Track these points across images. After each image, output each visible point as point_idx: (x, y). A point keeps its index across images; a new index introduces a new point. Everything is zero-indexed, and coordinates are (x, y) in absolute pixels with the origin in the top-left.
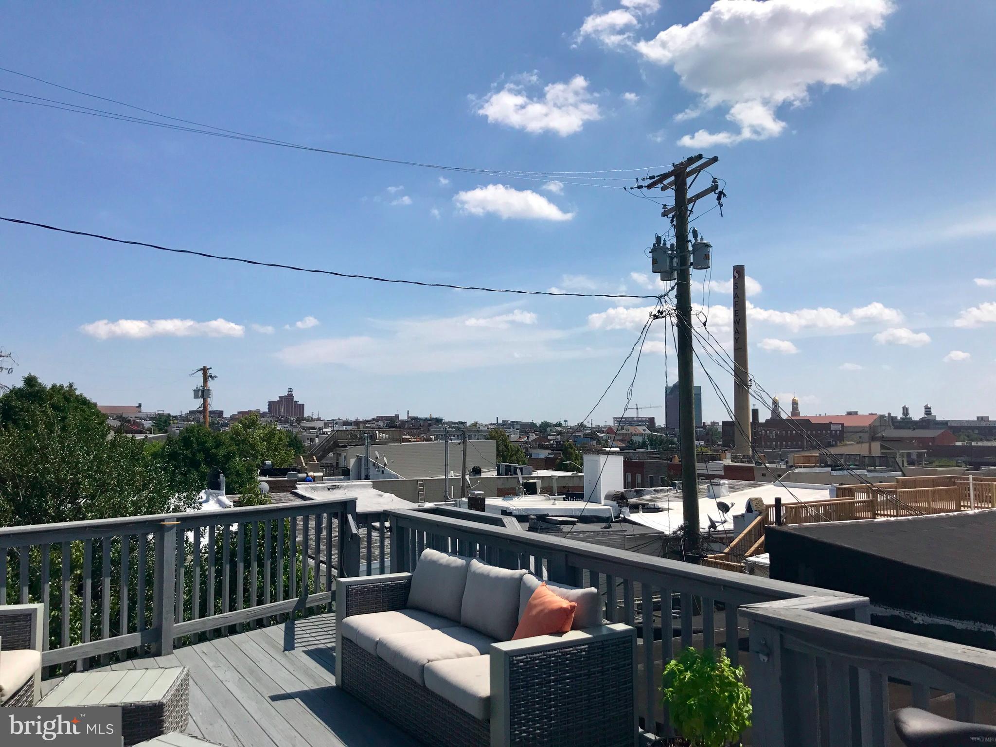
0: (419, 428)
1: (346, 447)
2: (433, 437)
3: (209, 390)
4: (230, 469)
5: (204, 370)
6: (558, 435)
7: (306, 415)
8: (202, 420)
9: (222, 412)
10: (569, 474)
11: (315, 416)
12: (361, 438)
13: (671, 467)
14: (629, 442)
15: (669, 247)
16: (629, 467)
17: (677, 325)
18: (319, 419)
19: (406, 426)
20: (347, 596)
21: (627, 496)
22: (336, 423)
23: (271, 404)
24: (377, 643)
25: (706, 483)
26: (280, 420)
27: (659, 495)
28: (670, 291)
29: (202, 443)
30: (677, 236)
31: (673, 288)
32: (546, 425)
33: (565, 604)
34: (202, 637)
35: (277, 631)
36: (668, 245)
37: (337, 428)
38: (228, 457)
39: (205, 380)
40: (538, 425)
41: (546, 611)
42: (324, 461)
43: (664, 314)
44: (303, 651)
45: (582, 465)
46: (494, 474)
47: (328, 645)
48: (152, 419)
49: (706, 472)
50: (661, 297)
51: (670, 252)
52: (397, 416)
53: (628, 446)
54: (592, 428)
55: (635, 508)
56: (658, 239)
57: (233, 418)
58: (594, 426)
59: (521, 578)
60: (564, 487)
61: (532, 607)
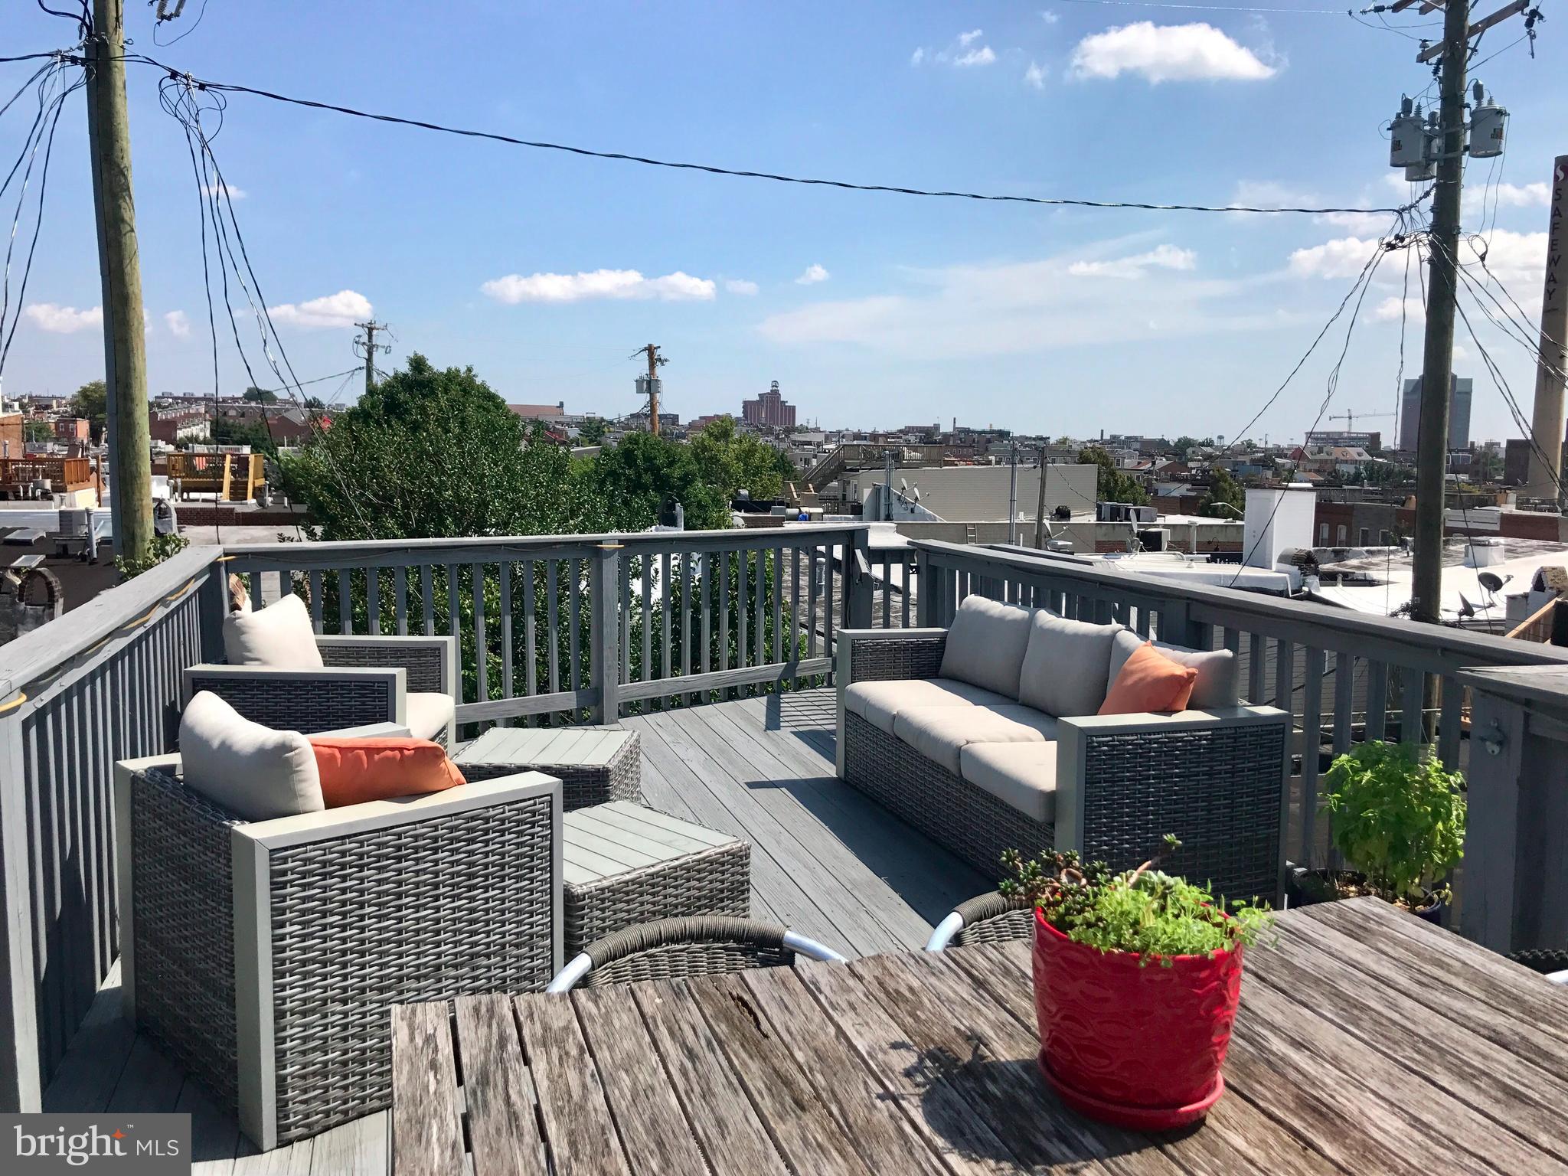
0: (971, 446)
1: (857, 470)
2: (992, 458)
3: (657, 381)
4: (688, 498)
5: (650, 350)
6: (1205, 460)
7: (798, 424)
8: (648, 427)
9: (676, 417)
10: (1221, 522)
11: (812, 426)
12: (880, 457)
13: (1401, 515)
14: (1330, 474)
15: (1427, 119)
16: (1324, 513)
17: (1430, 261)
18: (817, 430)
19: (951, 443)
20: (853, 654)
21: (1317, 557)
22: (843, 437)
23: (747, 405)
24: (894, 717)
25: (1464, 542)
26: (761, 430)
27: (1375, 560)
28: (1421, 198)
29: (649, 459)
30: (1445, 98)
31: (1427, 194)
32: (1185, 443)
33: (1180, 671)
34: (655, 705)
35: (757, 706)
36: (1425, 116)
37: (844, 441)
38: (687, 480)
39: (652, 366)
40: (1172, 444)
41: (1149, 679)
42: (824, 493)
43: (1407, 241)
44: (792, 732)
45: (1243, 508)
46: (1092, 519)
47: (826, 727)
48: (579, 424)
49: (1463, 525)
50: (1403, 210)
51: (1427, 128)
52: (937, 427)
53: (1329, 481)
54: (1266, 450)
55: (1329, 578)
56: (1407, 104)
57: (692, 425)
58: (1270, 446)
59: (1113, 636)
60: (1209, 542)
61: (1128, 674)
